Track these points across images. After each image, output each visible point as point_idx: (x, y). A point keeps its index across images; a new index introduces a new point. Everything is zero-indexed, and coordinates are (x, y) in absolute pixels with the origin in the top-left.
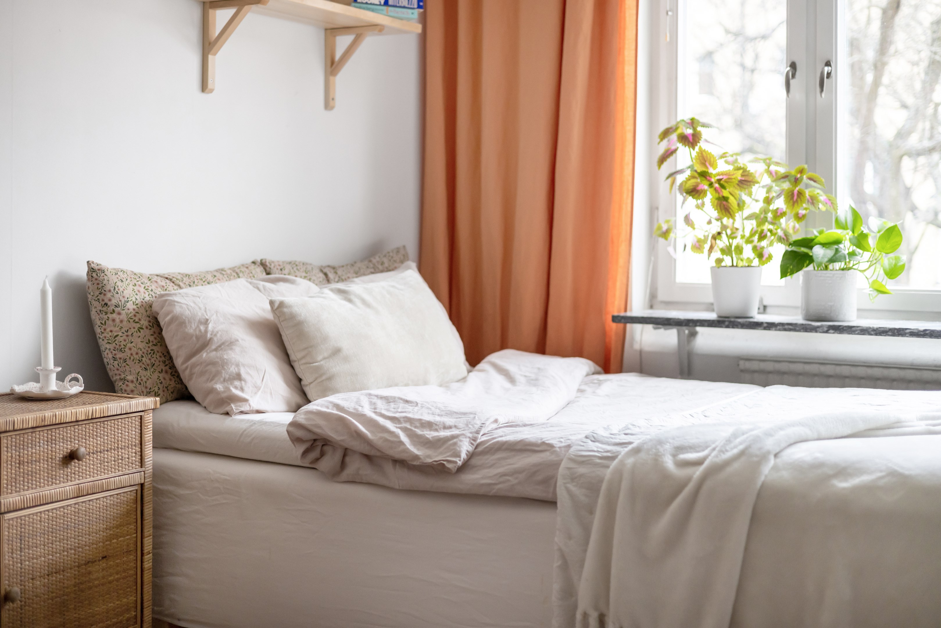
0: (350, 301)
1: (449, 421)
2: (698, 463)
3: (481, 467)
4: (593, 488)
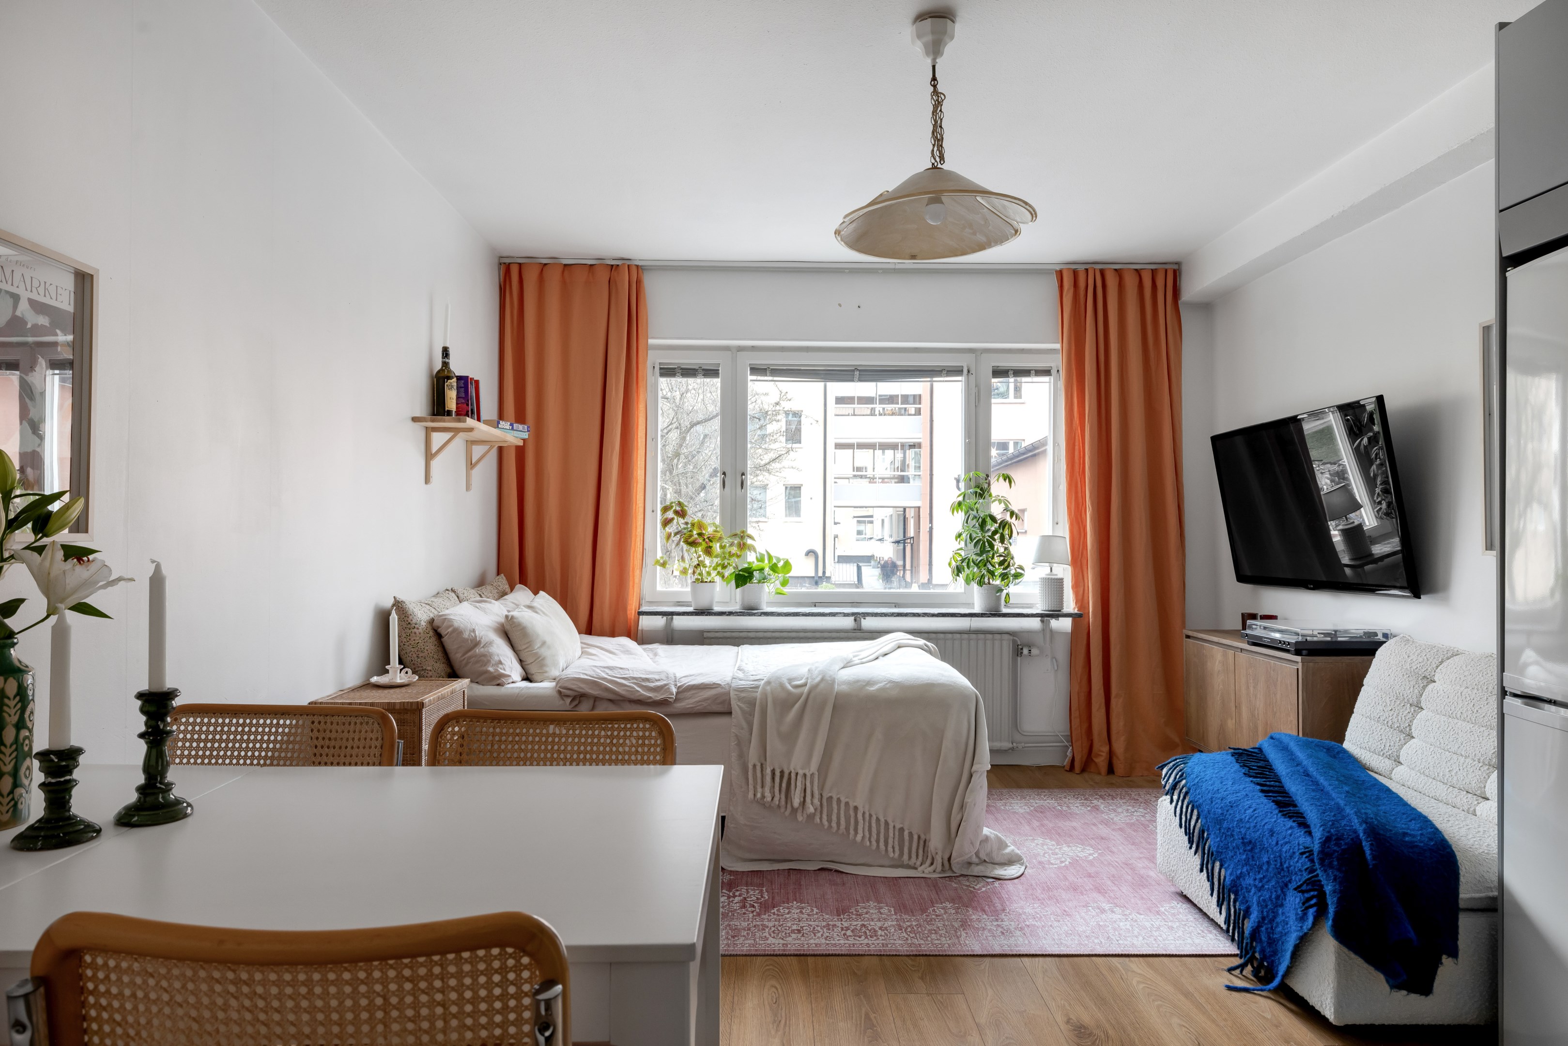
2: (805, 685)
3: (685, 699)
4: (752, 703)
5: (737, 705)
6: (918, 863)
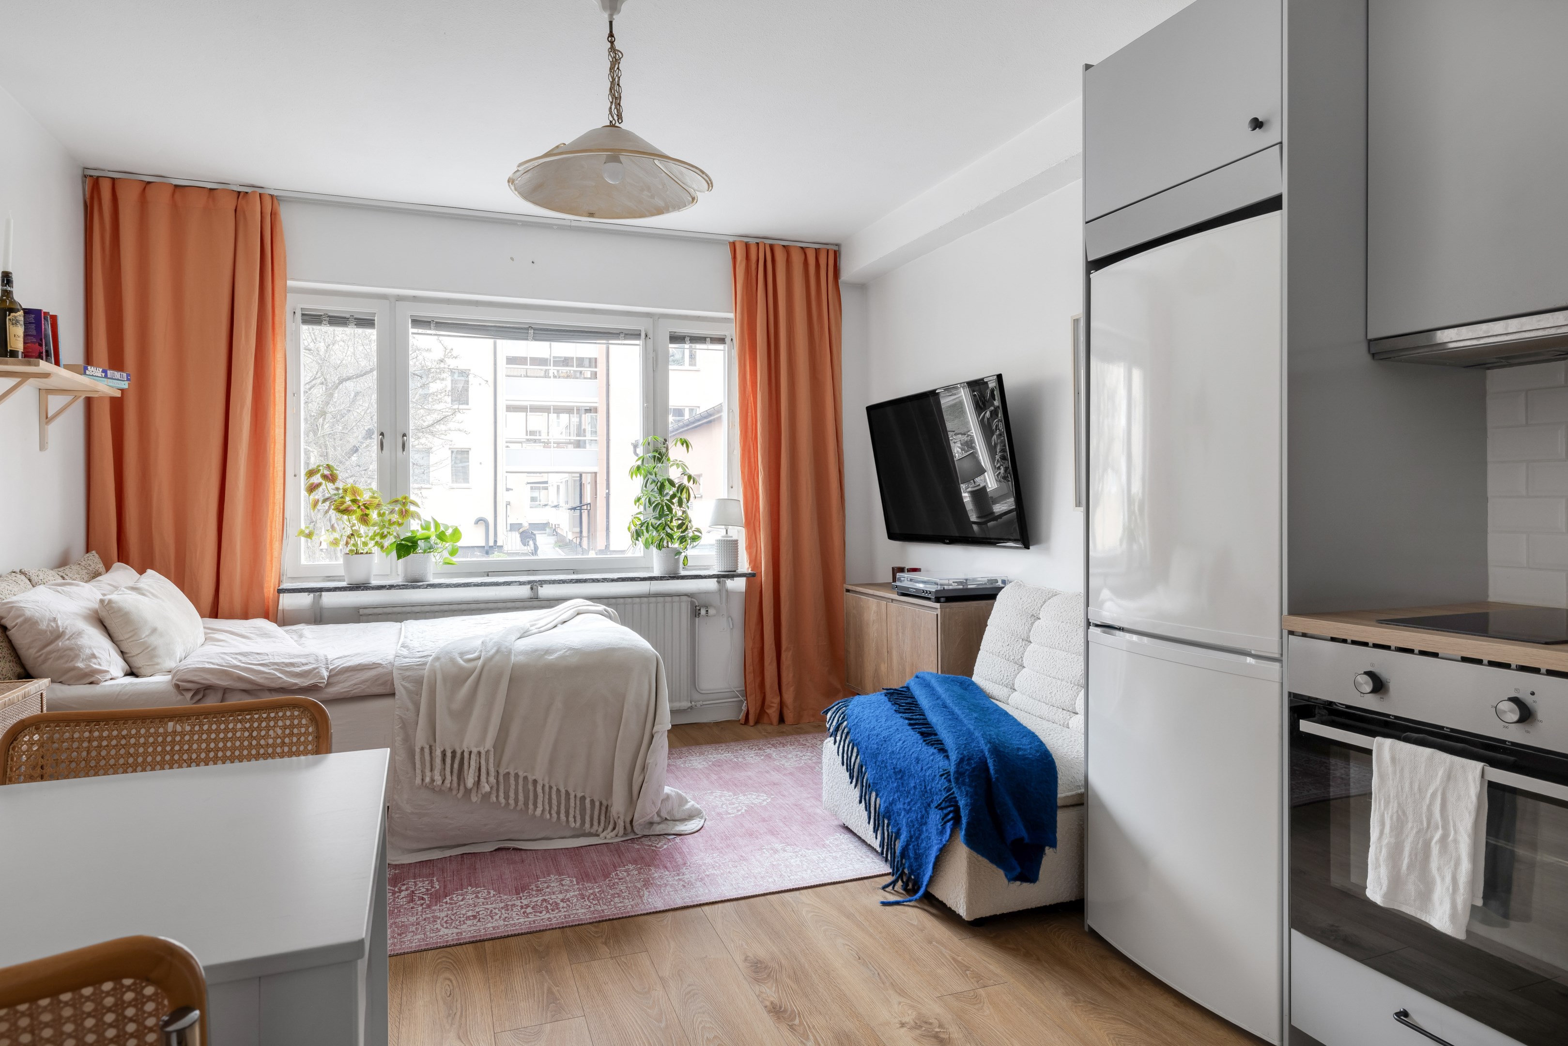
0: (143, 595)
1: (304, 661)
2: (479, 658)
3: (338, 682)
4: (419, 682)
5: (401, 685)
6: (600, 829)
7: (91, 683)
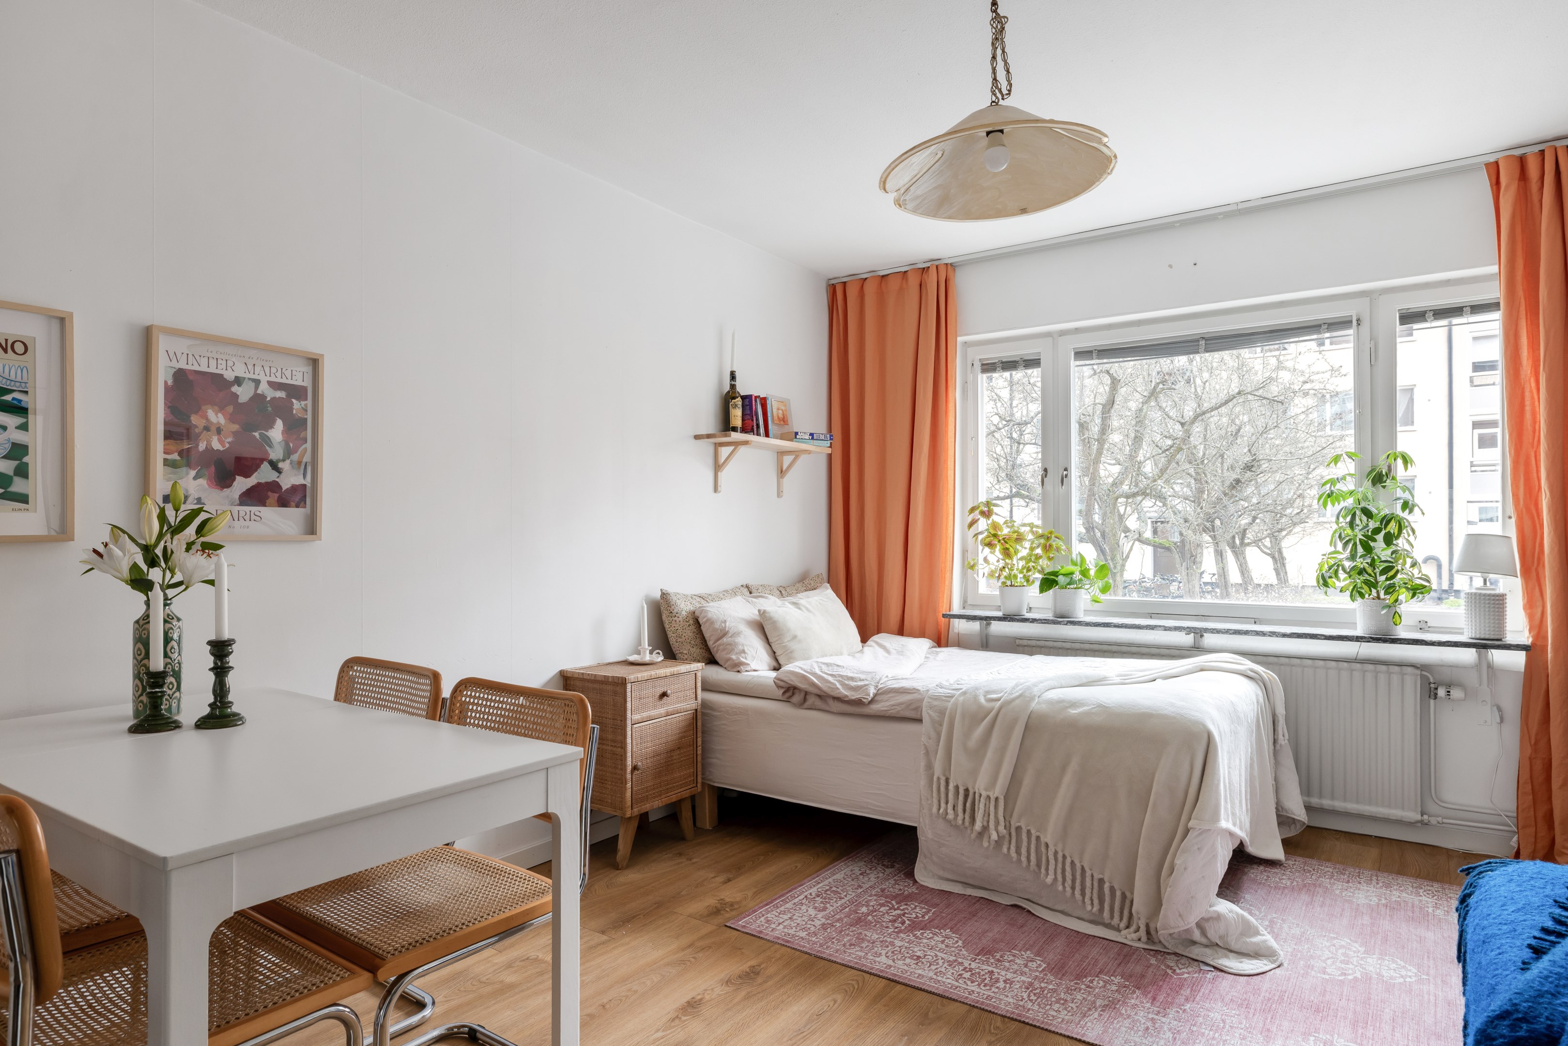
0: (800, 609)
1: (862, 676)
2: (998, 700)
3: (881, 701)
4: (942, 712)
5: (928, 713)
6: (1122, 925)
7: (739, 671)
